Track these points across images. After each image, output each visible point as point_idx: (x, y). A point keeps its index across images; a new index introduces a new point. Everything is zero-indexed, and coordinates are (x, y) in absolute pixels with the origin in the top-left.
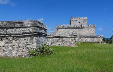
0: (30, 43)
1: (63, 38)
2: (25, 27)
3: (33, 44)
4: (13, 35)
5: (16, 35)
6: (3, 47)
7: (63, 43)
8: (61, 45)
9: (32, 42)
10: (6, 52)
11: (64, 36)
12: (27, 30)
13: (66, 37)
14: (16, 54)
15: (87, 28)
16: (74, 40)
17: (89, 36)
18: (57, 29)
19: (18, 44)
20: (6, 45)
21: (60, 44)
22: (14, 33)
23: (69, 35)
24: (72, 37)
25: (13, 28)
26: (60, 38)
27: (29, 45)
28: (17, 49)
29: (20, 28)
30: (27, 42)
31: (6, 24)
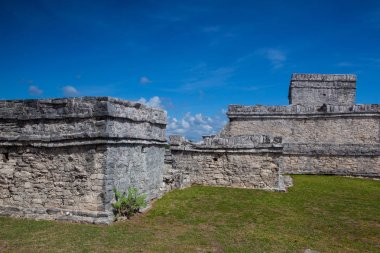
0: (85, 173)
1: (231, 157)
2: (70, 121)
3: (93, 176)
4: (35, 144)
5: (46, 145)
6: (10, 181)
7: (228, 174)
8: (223, 182)
9: (91, 170)
10: (16, 197)
11: (233, 149)
12: (76, 130)
13: (240, 154)
14: (43, 204)
15: (344, 116)
16: (273, 165)
17: (352, 149)
18: (231, 120)
19: (49, 175)
20: (18, 174)
21: (220, 176)
22: (38, 137)
23: (251, 145)
24: (263, 154)
25: (36, 121)
26: (219, 155)
27: (81, 177)
28: (46, 190)
29: (56, 121)
30: (76, 170)
31: (21, 109)
